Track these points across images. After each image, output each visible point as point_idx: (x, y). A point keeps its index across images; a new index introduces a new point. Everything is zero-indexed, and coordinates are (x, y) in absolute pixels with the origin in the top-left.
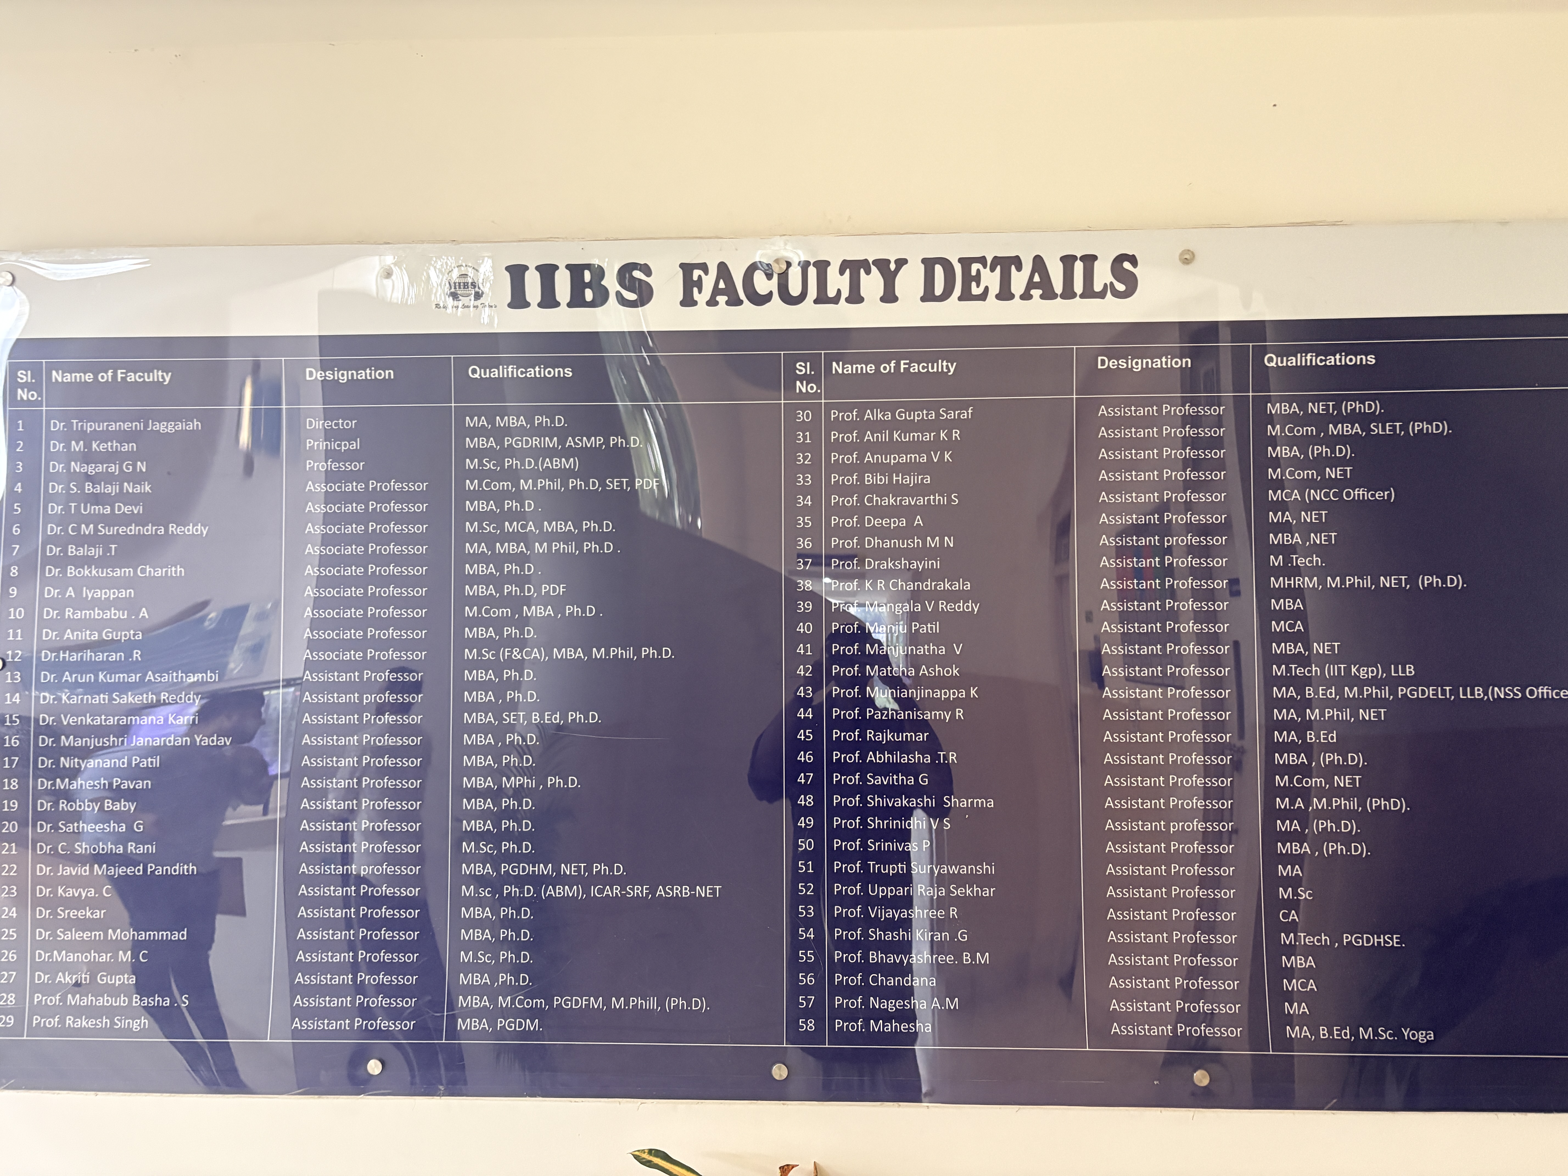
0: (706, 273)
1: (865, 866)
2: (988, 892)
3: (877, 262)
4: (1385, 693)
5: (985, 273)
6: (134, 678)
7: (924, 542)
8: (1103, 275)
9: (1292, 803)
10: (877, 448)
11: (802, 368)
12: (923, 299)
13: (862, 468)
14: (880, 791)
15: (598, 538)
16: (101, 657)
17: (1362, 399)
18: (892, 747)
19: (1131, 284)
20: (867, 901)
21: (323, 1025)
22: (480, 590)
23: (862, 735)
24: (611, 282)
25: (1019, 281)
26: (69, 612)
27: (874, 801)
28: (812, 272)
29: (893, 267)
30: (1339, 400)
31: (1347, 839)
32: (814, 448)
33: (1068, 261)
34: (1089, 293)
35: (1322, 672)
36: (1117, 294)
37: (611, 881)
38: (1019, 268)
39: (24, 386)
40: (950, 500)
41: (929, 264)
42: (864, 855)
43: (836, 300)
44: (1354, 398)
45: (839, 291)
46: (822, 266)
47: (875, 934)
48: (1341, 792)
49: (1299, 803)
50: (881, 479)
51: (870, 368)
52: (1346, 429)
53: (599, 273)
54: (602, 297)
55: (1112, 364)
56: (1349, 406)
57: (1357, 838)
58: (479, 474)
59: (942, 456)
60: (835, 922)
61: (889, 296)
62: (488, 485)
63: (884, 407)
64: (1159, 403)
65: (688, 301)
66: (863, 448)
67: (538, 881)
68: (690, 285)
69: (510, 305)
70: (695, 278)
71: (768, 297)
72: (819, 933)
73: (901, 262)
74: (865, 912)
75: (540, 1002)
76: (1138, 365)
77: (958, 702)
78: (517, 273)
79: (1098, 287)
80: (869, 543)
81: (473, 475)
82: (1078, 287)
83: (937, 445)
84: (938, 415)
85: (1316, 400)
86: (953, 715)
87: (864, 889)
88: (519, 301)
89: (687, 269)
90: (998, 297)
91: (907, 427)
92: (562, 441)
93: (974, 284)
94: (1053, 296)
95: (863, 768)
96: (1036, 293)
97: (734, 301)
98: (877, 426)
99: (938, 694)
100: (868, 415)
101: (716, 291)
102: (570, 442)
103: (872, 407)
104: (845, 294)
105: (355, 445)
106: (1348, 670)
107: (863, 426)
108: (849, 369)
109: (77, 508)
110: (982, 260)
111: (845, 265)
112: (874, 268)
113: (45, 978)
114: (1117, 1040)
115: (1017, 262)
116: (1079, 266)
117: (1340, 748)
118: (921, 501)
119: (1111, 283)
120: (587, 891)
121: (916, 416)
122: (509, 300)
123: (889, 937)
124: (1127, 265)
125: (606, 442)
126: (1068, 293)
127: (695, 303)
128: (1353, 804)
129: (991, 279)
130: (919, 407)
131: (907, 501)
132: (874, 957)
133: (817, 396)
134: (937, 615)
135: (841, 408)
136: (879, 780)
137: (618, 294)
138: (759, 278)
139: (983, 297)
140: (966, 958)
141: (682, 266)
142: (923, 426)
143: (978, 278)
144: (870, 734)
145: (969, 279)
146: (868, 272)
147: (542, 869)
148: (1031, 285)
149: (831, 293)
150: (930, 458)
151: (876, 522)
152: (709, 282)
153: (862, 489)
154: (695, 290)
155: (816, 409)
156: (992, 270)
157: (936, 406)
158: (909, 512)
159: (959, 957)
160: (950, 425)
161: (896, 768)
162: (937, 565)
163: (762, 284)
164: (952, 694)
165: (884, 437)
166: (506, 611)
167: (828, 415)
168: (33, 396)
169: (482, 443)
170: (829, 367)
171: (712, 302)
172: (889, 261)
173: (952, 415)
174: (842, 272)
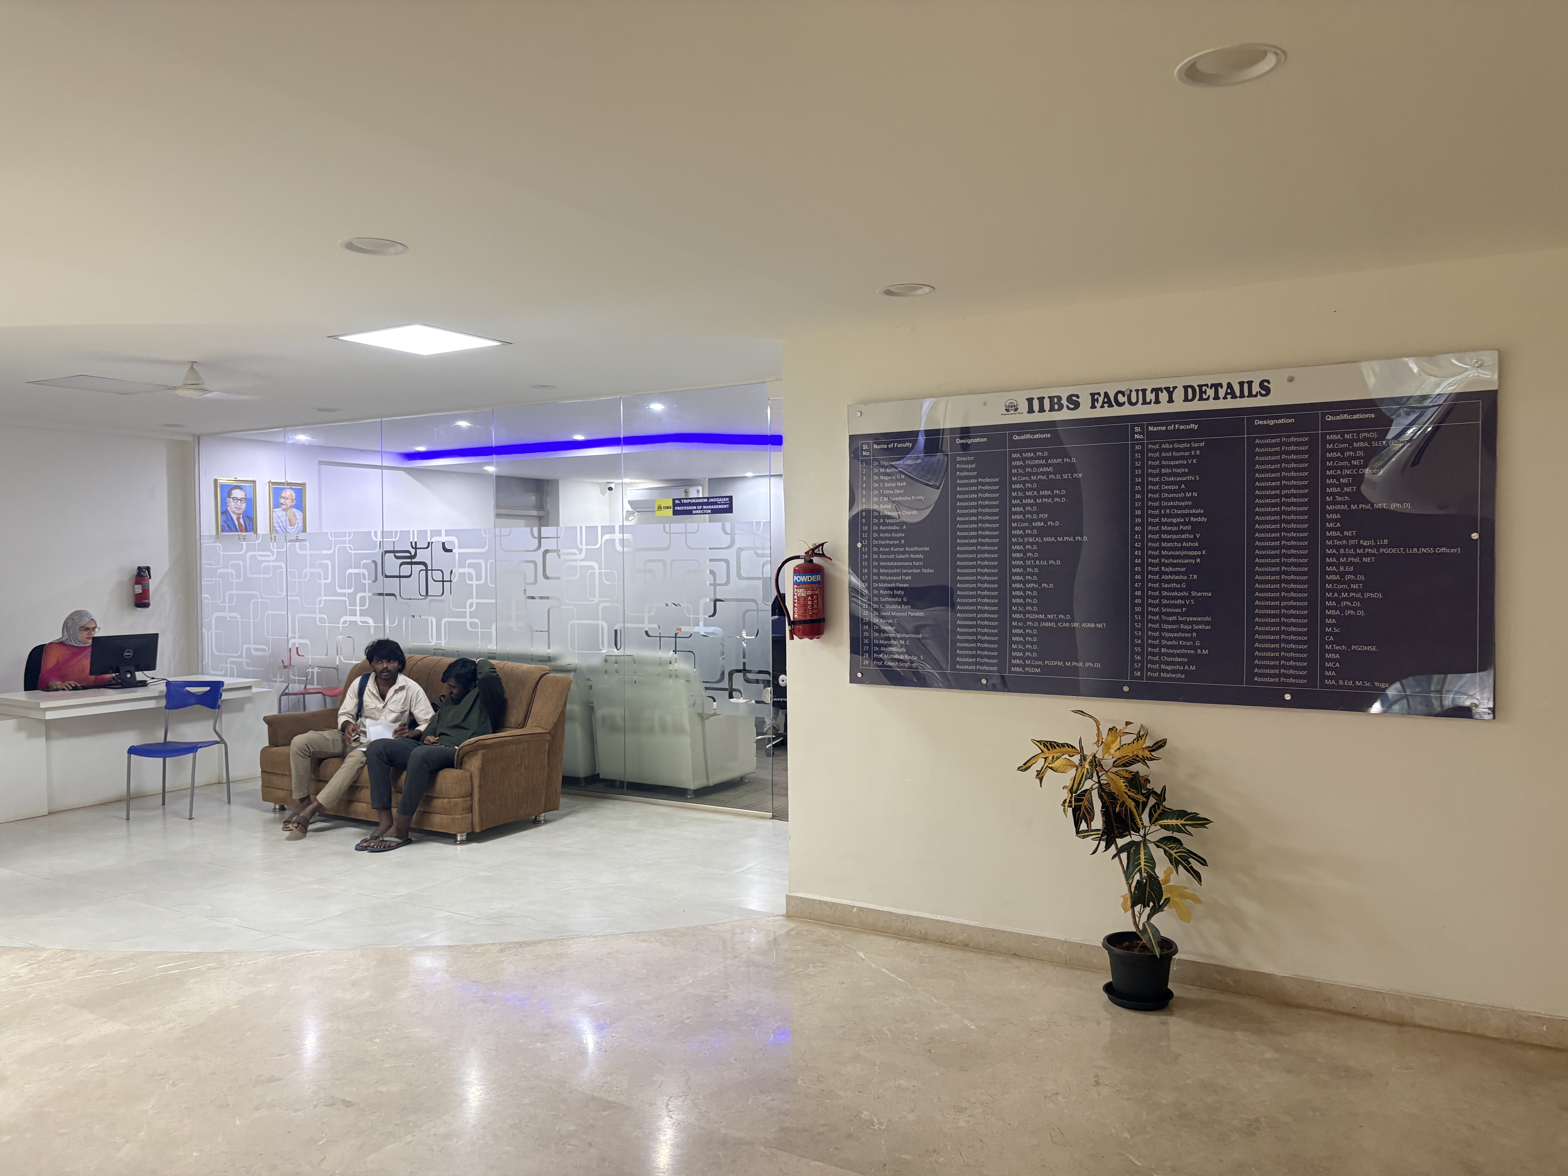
0: (1100, 396)
1: (1160, 618)
2: (1208, 627)
3: (1165, 388)
4: (1374, 551)
5: (1208, 390)
6: (902, 549)
7: (1185, 494)
8: (1256, 388)
9: (1333, 595)
10: (1166, 459)
11: (1137, 429)
12: (1184, 401)
13: (1161, 467)
14: (1167, 589)
15: (1060, 496)
16: (892, 542)
17: (1368, 432)
18: (1171, 573)
19: (1268, 391)
20: (1162, 630)
21: (967, 667)
22: (1018, 517)
23: (1160, 569)
24: (1064, 402)
25: (1222, 392)
26: (881, 527)
27: (1164, 593)
28: (1140, 393)
29: (1171, 389)
30: (1358, 433)
31: (1355, 609)
32: (1142, 460)
33: (1241, 384)
34: (1250, 395)
35: (1348, 542)
36: (1262, 395)
37: (1066, 621)
38: (1222, 387)
39: (865, 450)
40: (1195, 478)
41: (1186, 388)
42: (1160, 614)
43: (1150, 403)
44: (1365, 432)
45: (1151, 400)
46: (1144, 391)
47: (1164, 642)
48: (1354, 591)
49: (1336, 595)
50: (1168, 471)
51: (1164, 428)
52: (1361, 444)
53: (1059, 398)
54: (1061, 407)
55: (1261, 422)
56: (1363, 435)
57: (1360, 609)
58: (1017, 475)
59: (1192, 461)
60: (1149, 637)
61: (1171, 401)
62: (1020, 478)
63: (1169, 443)
64: (1280, 437)
65: (1093, 407)
66: (1161, 459)
67: (1039, 621)
68: (1094, 401)
69: (1028, 413)
70: (1096, 398)
71: (1124, 403)
72: (1143, 641)
73: (1175, 388)
74: (1160, 634)
75: (1040, 663)
76: (1271, 423)
77: (1198, 556)
78: (1030, 401)
79: (1254, 393)
80: (1164, 495)
81: (1015, 475)
82: (1246, 393)
83: (1191, 457)
84: (1191, 445)
85: (1348, 433)
86: (1196, 561)
87: (1160, 626)
88: (1031, 410)
89: (1093, 395)
90: (1214, 399)
91: (1179, 450)
92: (1047, 461)
93: (1204, 394)
94: (1236, 397)
95: (1161, 581)
96: (1229, 396)
97: (1111, 406)
98: (1167, 450)
99: (1190, 553)
100: (1163, 446)
101: (1104, 402)
102: (1049, 461)
103: (1165, 443)
104: (1153, 400)
105: (973, 466)
106: (1359, 542)
107: (1161, 450)
108: (1155, 429)
109: (883, 492)
110: (1207, 385)
111: (1153, 390)
112: (1164, 391)
113: (877, 649)
114: (1257, 683)
115: (1221, 385)
116: (1246, 386)
117: (1354, 573)
118: (1184, 479)
119: (1260, 391)
120: (1057, 625)
121: (1182, 446)
122: (1027, 411)
123: (1169, 643)
124: (1266, 384)
125: (1063, 461)
126: (1242, 396)
127: (1096, 407)
128: (1359, 595)
129: (1211, 392)
130: (1183, 442)
131: (1178, 479)
132: (1163, 650)
133: (1143, 439)
134: (1189, 523)
135: (1153, 444)
136: (1166, 586)
137: (1067, 406)
138: (1120, 396)
139: (1208, 399)
140: (1199, 651)
141: (1091, 394)
142: (1185, 450)
143: (1205, 392)
144: (1163, 568)
145: (1202, 392)
146: (1162, 392)
147: (1042, 616)
148: (1227, 393)
149: (1148, 400)
150: (1188, 462)
151: (1166, 487)
152: (1101, 399)
153: (1161, 475)
154: (1096, 402)
155: (1142, 444)
156: (1211, 388)
157: (1190, 442)
158: (1179, 483)
159: (1196, 651)
160: (1196, 449)
161: (1173, 581)
162: (1190, 503)
163: (1121, 399)
164: (1195, 553)
165: (1169, 454)
166: (1027, 524)
167: (1147, 447)
168: (868, 454)
169: (1018, 463)
170: (1147, 428)
171: (1102, 407)
172: (1170, 388)
173: (1196, 445)
174: (1152, 393)
